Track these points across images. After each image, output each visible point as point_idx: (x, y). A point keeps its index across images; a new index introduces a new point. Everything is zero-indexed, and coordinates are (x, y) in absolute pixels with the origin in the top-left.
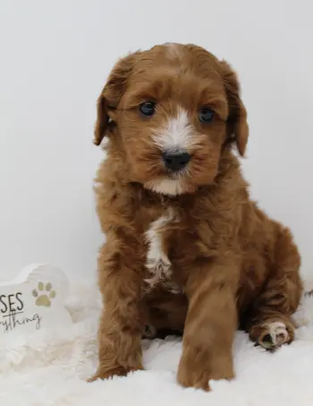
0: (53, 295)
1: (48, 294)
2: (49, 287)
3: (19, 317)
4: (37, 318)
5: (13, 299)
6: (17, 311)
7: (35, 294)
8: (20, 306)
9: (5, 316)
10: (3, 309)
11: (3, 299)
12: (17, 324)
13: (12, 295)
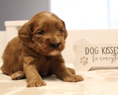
5: (116, 49)
6: (117, 54)
9: (112, 55)
10: (112, 52)
11: (112, 48)
12: (117, 59)
13: (116, 47)
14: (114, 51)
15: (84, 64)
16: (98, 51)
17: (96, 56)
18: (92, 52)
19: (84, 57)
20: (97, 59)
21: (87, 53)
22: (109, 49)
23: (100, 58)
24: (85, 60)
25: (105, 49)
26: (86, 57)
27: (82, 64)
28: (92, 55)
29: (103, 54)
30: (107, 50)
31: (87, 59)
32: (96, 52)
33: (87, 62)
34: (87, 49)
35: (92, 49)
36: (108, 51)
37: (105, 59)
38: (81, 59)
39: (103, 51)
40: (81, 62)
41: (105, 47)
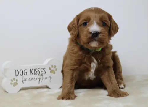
0: (56, 70)
1: (54, 69)
2: (55, 67)
3: (44, 77)
4: (50, 78)
5: (42, 70)
6: (43, 74)
7: (50, 69)
8: (45, 73)
9: (39, 76)
10: (39, 73)
11: (39, 70)
12: (43, 79)
13: (42, 69)
14: (41, 72)
15: (14, 86)
16: (27, 73)
17: (25, 77)
18: (21, 74)
19: (14, 79)
20: (26, 80)
21: (17, 75)
22: (37, 70)
23: (29, 79)
24: (15, 81)
25: (33, 70)
26: (16, 79)
27: (13, 85)
28: (22, 76)
29: (31, 75)
30: (35, 71)
31: (17, 81)
32: (25, 73)
33: (17, 84)
34: (17, 71)
35: (21, 71)
36: (36, 73)
37: (33, 80)
38: (12, 81)
39: (31, 72)
40: (11, 84)
41: (33, 69)
